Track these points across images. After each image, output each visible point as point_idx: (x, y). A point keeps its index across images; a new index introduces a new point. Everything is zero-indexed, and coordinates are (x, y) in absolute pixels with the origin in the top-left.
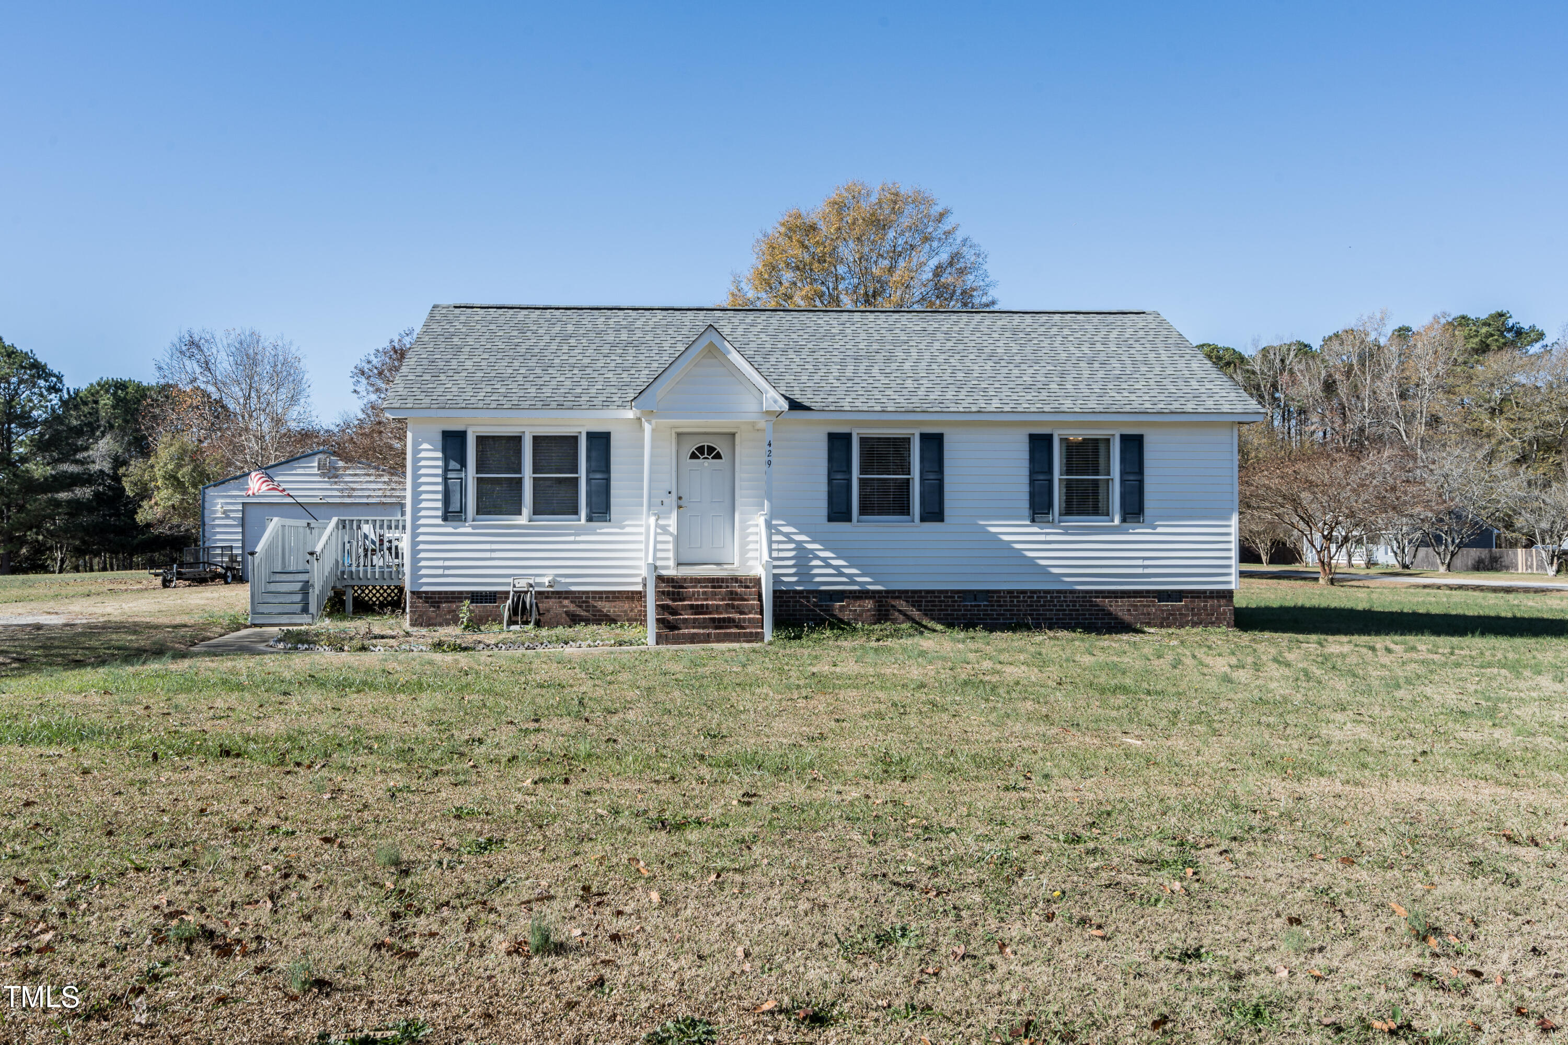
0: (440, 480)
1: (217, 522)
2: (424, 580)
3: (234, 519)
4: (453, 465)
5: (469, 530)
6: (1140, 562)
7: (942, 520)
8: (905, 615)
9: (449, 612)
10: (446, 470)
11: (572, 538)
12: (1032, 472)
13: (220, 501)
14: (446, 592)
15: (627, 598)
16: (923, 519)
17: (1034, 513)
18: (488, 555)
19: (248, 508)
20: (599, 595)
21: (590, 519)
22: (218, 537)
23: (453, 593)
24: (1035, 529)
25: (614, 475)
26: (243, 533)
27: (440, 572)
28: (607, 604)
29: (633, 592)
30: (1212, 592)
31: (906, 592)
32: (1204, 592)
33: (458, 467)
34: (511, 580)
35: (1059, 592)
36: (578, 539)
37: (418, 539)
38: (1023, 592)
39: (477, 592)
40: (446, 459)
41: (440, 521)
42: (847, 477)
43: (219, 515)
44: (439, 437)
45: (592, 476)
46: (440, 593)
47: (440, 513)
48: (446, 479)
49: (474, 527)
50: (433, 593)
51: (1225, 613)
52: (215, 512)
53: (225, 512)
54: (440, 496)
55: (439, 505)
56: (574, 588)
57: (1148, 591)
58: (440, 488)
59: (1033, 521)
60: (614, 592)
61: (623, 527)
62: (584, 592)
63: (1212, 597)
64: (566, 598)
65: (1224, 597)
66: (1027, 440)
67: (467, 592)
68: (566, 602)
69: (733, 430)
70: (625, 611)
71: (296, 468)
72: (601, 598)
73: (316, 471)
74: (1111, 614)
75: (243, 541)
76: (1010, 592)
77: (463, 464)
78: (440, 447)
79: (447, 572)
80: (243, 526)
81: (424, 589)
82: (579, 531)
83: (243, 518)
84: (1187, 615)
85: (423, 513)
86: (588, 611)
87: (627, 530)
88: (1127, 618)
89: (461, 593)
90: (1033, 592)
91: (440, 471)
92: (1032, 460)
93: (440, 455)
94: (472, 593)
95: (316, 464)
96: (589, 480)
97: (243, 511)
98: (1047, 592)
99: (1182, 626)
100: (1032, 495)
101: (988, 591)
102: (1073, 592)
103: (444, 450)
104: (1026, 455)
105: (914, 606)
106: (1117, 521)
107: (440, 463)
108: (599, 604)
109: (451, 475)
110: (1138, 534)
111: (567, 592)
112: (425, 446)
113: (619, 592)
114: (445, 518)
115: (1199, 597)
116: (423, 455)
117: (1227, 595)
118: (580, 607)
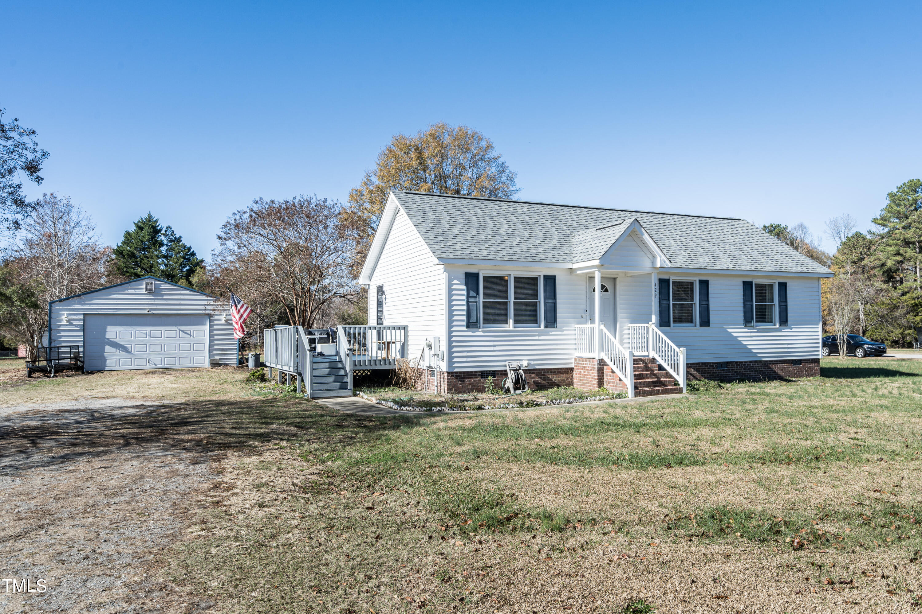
0: (464, 303)
1: (62, 328)
2: (456, 365)
3: (76, 325)
4: (472, 293)
5: (481, 333)
6: (786, 346)
7: (709, 326)
8: (693, 376)
9: (470, 384)
10: (468, 296)
11: (536, 338)
12: (745, 301)
13: (65, 313)
14: (468, 372)
15: (565, 372)
16: (701, 325)
17: (746, 322)
18: (491, 348)
19: (88, 318)
20: (551, 371)
21: (546, 327)
22: (63, 339)
23: (472, 372)
24: (746, 330)
25: (558, 301)
26: (84, 336)
27: (465, 359)
28: (555, 376)
29: (567, 369)
30: (812, 359)
31: (693, 364)
32: (809, 360)
33: (475, 295)
34: (507, 363)
35: (756, 362)
36: (540, 338)
37: (453, 339)
38: (741, 362)
39: (484, 371)
40: (468, 291)
41: (464, 328)
42: (668, 303)
43: (64, 322)
44: (463, 277)
45: (547, 301)
46: (464, 372)
47: (464, 323)
48: (468, 302)
49: (484, 332)
50: (460, 372)
51: (817, 370)
52: (61, 320)
53: (68, 321)
54: (465, 313)
55: (464, 318)
56: (538, 367)
57: (789, 360)
58: (465, 308)
59: (746, 326)
60: (558, 369)
61: (563, 331)
62: (542, 369)
63: (812, 362)
64: (533, 373)
65: (816, 362)
66: (742, 285)
67: (480, 372)
68: (533, 376)
69: (616, 276)
70: (564, 380)
71: (128, 289)
72: (551, 372)
73: (144, 291)
74: (775, 372)
75: (84, 342)
76: (736, 362)
77: (478, 293)
78: (464, 283)
79: (469, 359)
80: (84, 331)
81: (456, 370)
82: (541, 334)
83: (84, 325)
84: (803, 372)
85: (455, 323)
86: (545, 380)
87: (565, 332)
88: (782, 374)
89: (476, 372)
90: (746, 362)
91: (464, 297)
92: (744, 295)
93: (464, 287)
94: (481, 372)
95: (144, 287)
96: (545, 303)
97: (84, 320)
98: (751, 362)
99: (802, 377)
100: (745, 312)
101: (727, 363)
102: (761, 361)
103: (467, 284)
104: (741, 292)
105: (697, 371)
106: (777, 326)
107: (464, 292)
108: (551, 376)
109: (471, 300)
110: (786, 332)
111: (534, 370)
112: (455, 282)
113: (561, 369)
114: (468, 327)
115: (807, 363)
116: (454, 287)
117: (817, 361)
118: (541, 378)
